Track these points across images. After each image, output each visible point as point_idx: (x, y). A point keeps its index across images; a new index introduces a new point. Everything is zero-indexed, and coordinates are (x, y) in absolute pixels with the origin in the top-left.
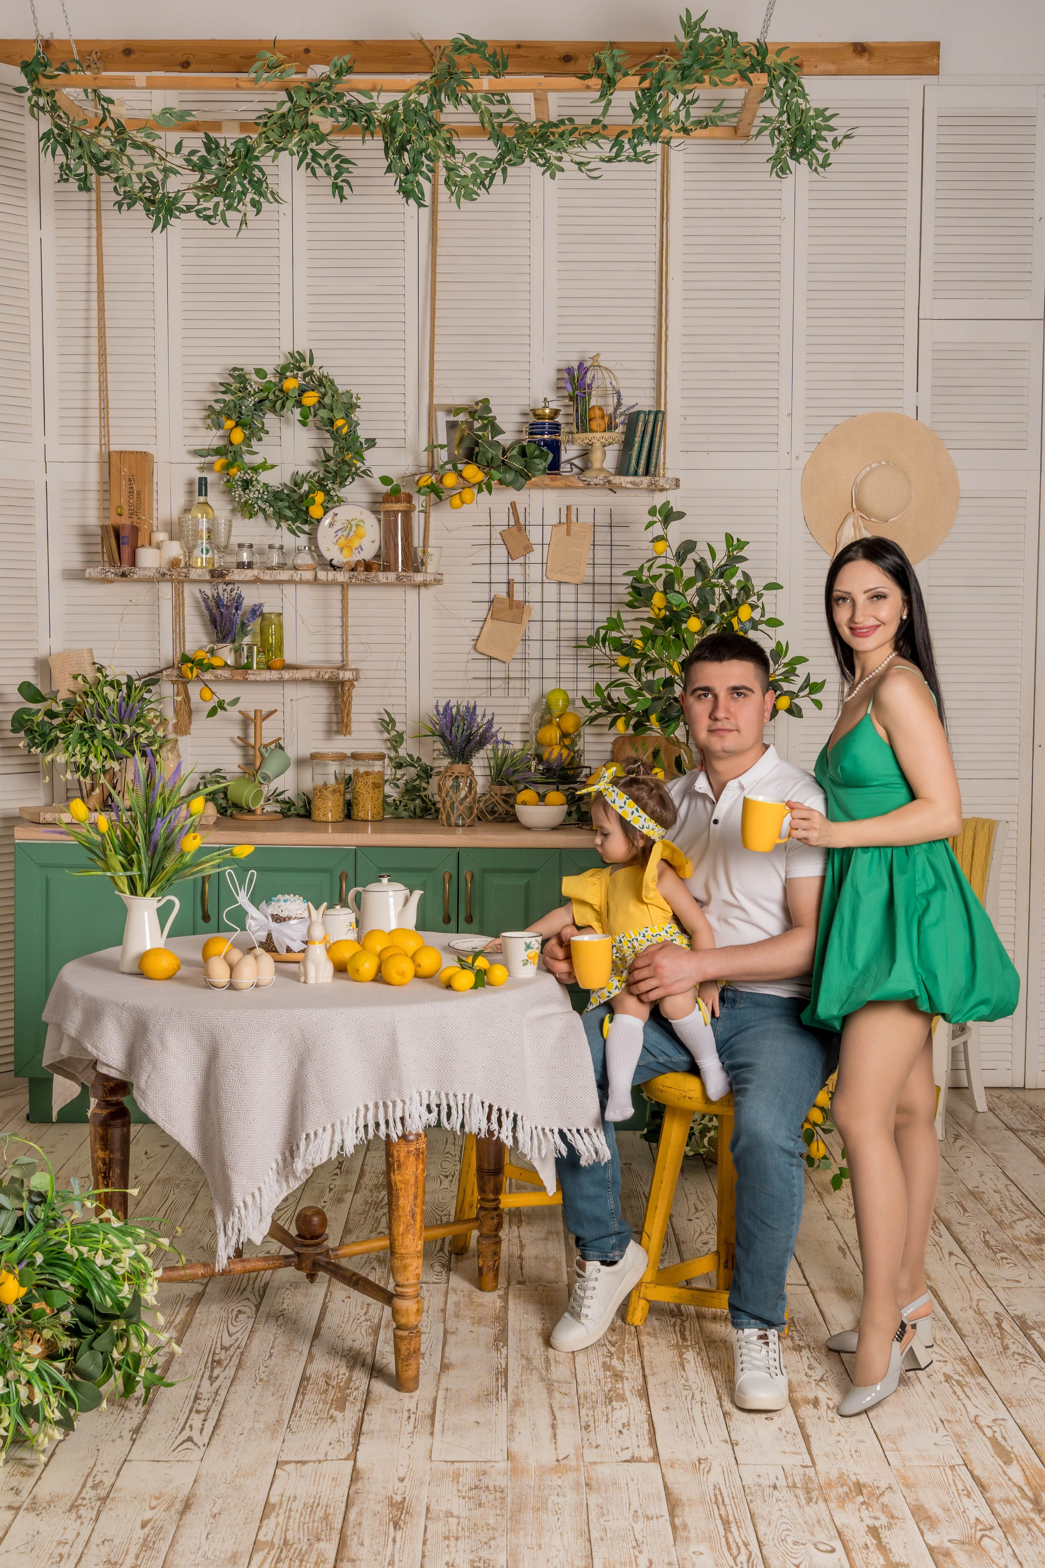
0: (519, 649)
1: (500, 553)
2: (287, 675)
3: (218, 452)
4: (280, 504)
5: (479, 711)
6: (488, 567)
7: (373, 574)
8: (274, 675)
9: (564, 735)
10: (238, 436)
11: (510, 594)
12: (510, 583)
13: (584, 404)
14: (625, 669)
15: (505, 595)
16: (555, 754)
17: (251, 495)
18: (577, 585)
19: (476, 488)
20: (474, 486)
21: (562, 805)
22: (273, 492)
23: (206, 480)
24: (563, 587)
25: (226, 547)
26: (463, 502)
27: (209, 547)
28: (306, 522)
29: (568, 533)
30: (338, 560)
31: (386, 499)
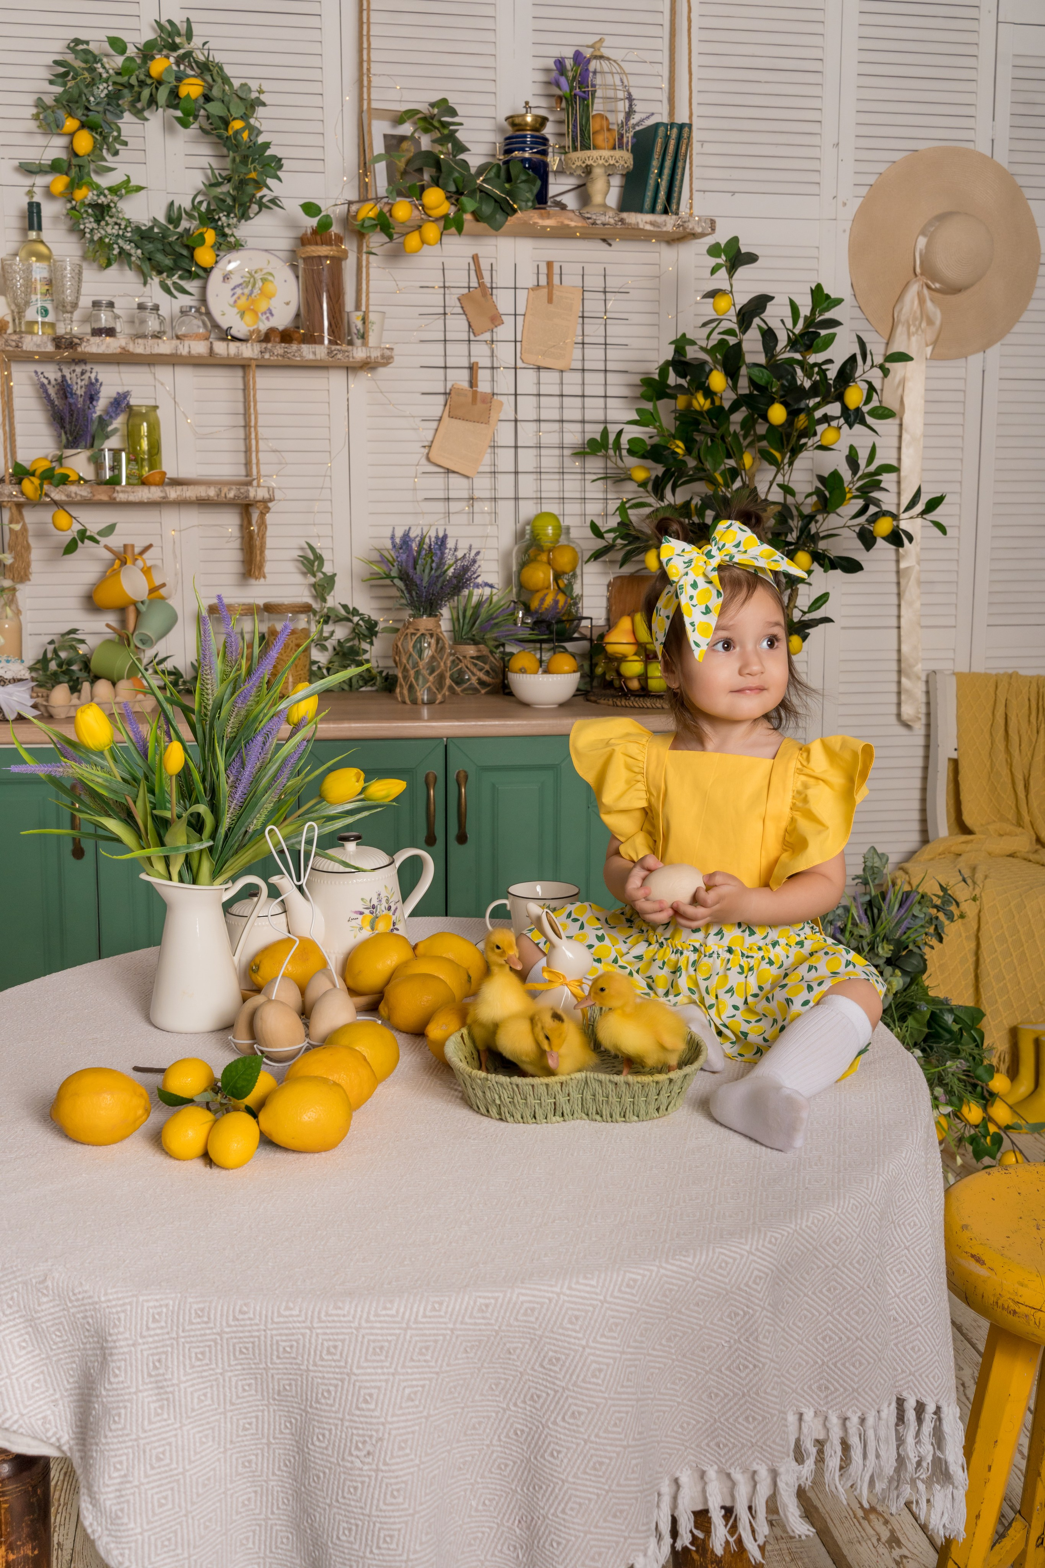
0: (487, 458)
1: (458, 326)
2: (173, 493)
3: (55, 167)
4: (150, 247)
5: (450, 544)
6: (441, 346)
7: (294, 347)
8: (153, 493)
9: (559, 575)
10: (84, 142)
11: (473, 383)
12: (472, 369)
13: (586, 108)
14: (643, 484)
15: (465, 385)
16: (549, 600)
17: (109, 229)
18: (562, 371)
19: (442, 223)
20: (437, 220)
21: (574, 672)
22: (137, 230)
23: (38, 205)
24: (544, 374)
25: (75, 305)
26: (423, 242)
27: (49, 306)
28: (190, 275)
29: (550, 300)
30: (240, 328)
31: (304, 241)
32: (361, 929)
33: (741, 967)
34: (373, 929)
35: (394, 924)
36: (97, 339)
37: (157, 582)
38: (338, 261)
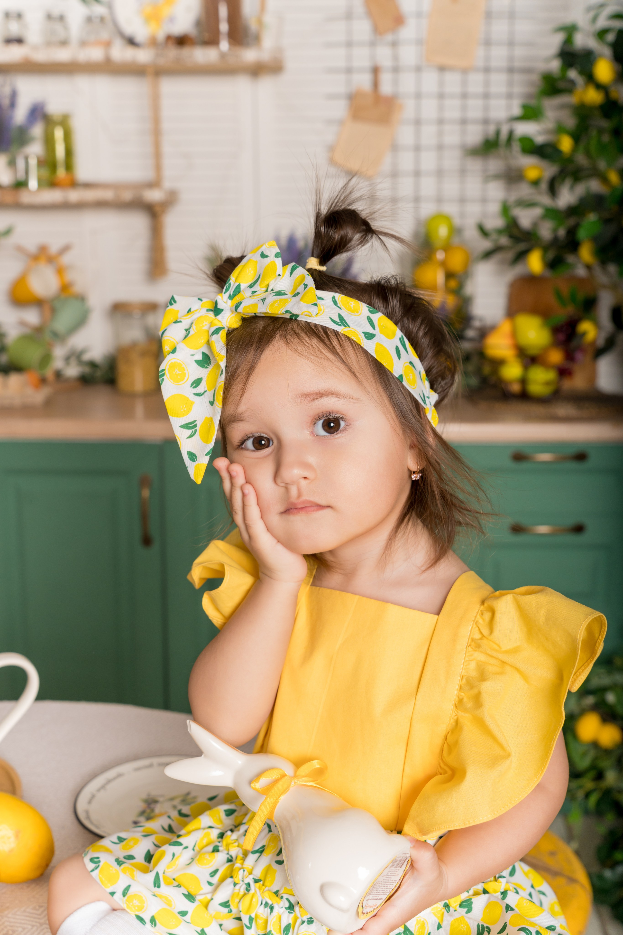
0: (388, 160)
1: (363, 29)
6: (345, 48)
7: (187, 51)
9: (449, 275)
11: (376, 84)
12: (376, 71)
14: (536, 183)
15: (369, 88)
18: (465, 71)
24: (447, 75)
30: (141, 35)
36: (7, 48)
37: (69, 279)
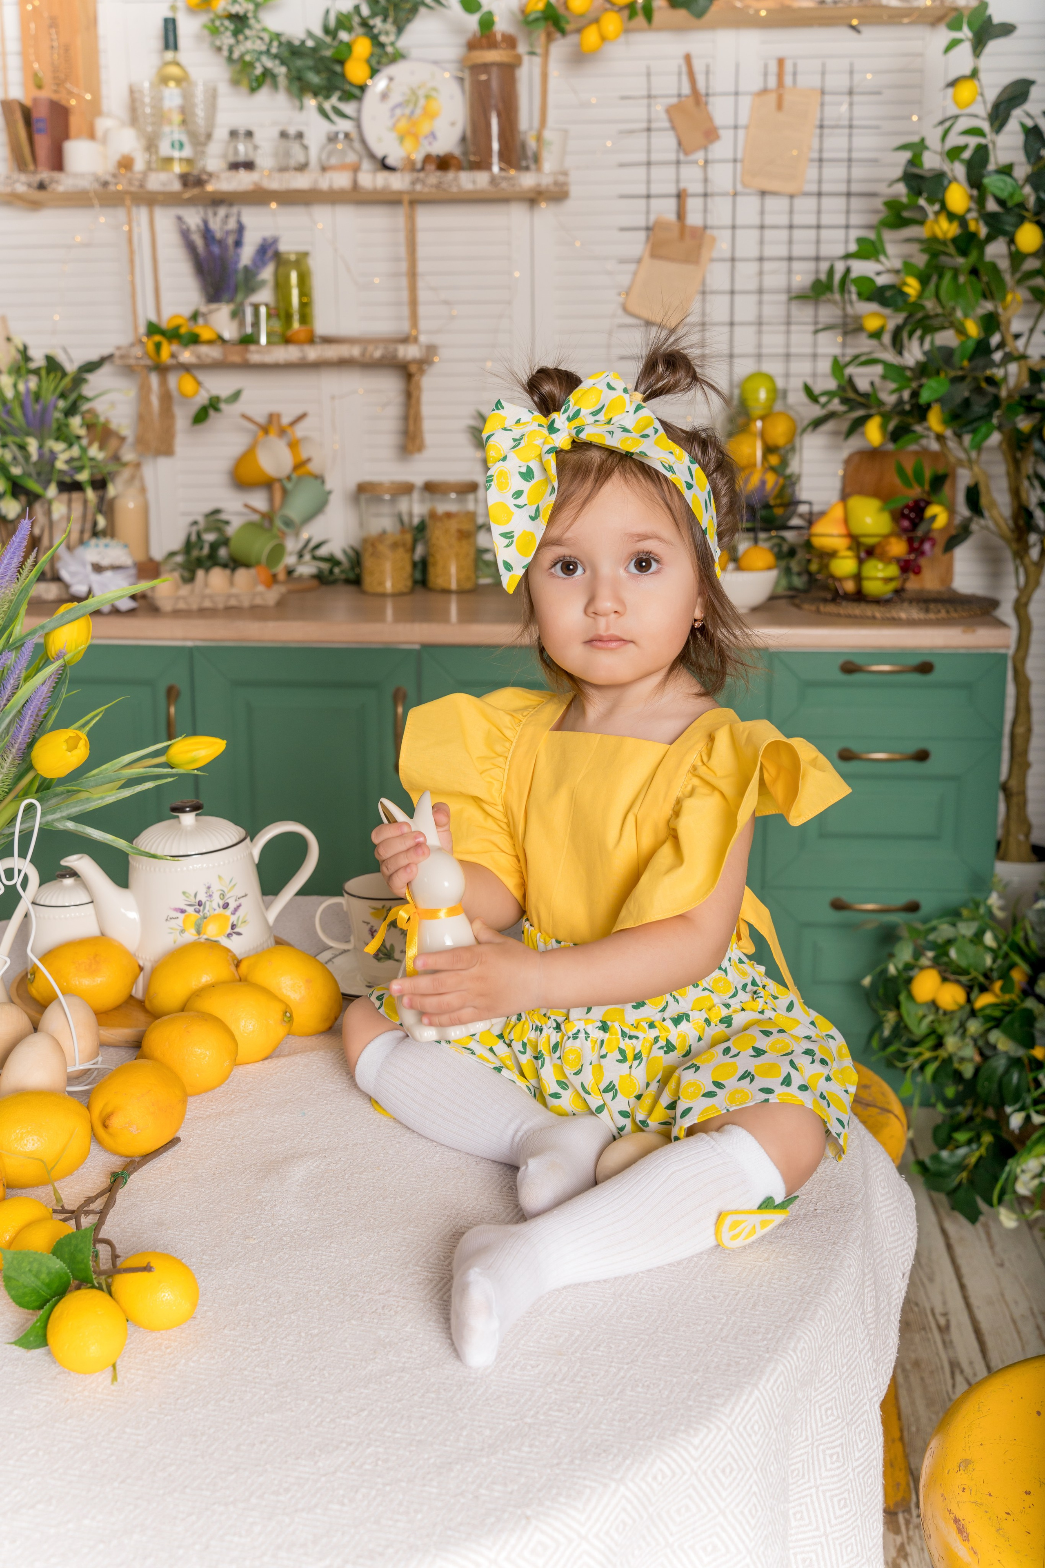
1: (666, 144)
2: (313, 353)
4: (299, 63)
6: (644, 170)
7: (450, 175)
8: (296, 353)
9: (769, 450)
11: (681, 214)
12: (681, 196)
14: (876, 335)
15: (672, 217)
16: (755, 480)
17: (249, 45)
18: (792, 197)
19: (626, 13)
20: (621, 9)
21: (769, 568)
22: (290, 44)
23: (174, 21)
24: (770, 202)
25: (209, 136)
26: (603, 39)
27: (184, 138)
28: (347, 96)
29: (780, 106)
30: (395, 156)
31: (472, 45)
32: (182, 931)
33: (622, 1052)
34: (199, 932)
35: (233, 926)
36: (233, 173)
37: (304, 455)
38: (509, 70)
